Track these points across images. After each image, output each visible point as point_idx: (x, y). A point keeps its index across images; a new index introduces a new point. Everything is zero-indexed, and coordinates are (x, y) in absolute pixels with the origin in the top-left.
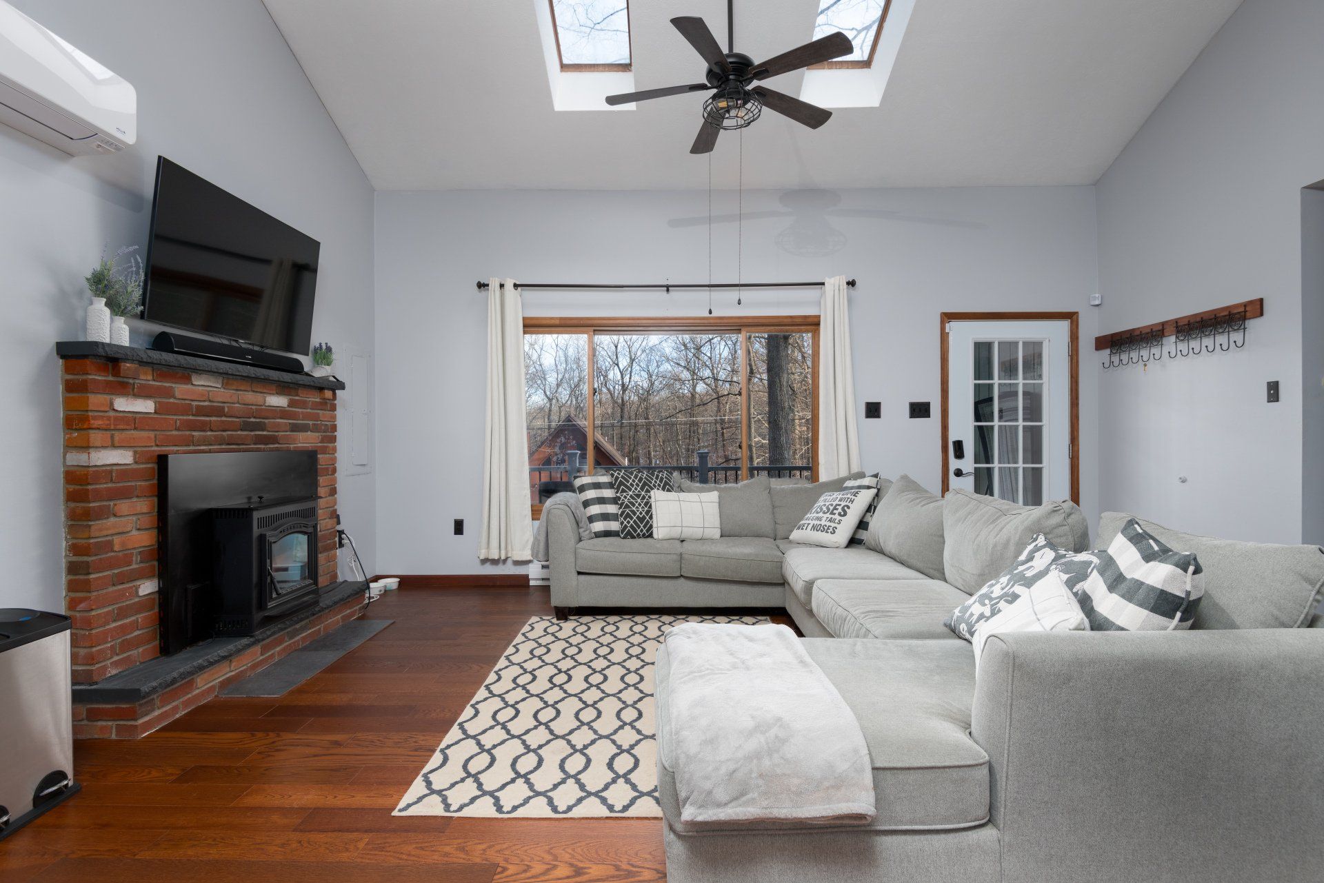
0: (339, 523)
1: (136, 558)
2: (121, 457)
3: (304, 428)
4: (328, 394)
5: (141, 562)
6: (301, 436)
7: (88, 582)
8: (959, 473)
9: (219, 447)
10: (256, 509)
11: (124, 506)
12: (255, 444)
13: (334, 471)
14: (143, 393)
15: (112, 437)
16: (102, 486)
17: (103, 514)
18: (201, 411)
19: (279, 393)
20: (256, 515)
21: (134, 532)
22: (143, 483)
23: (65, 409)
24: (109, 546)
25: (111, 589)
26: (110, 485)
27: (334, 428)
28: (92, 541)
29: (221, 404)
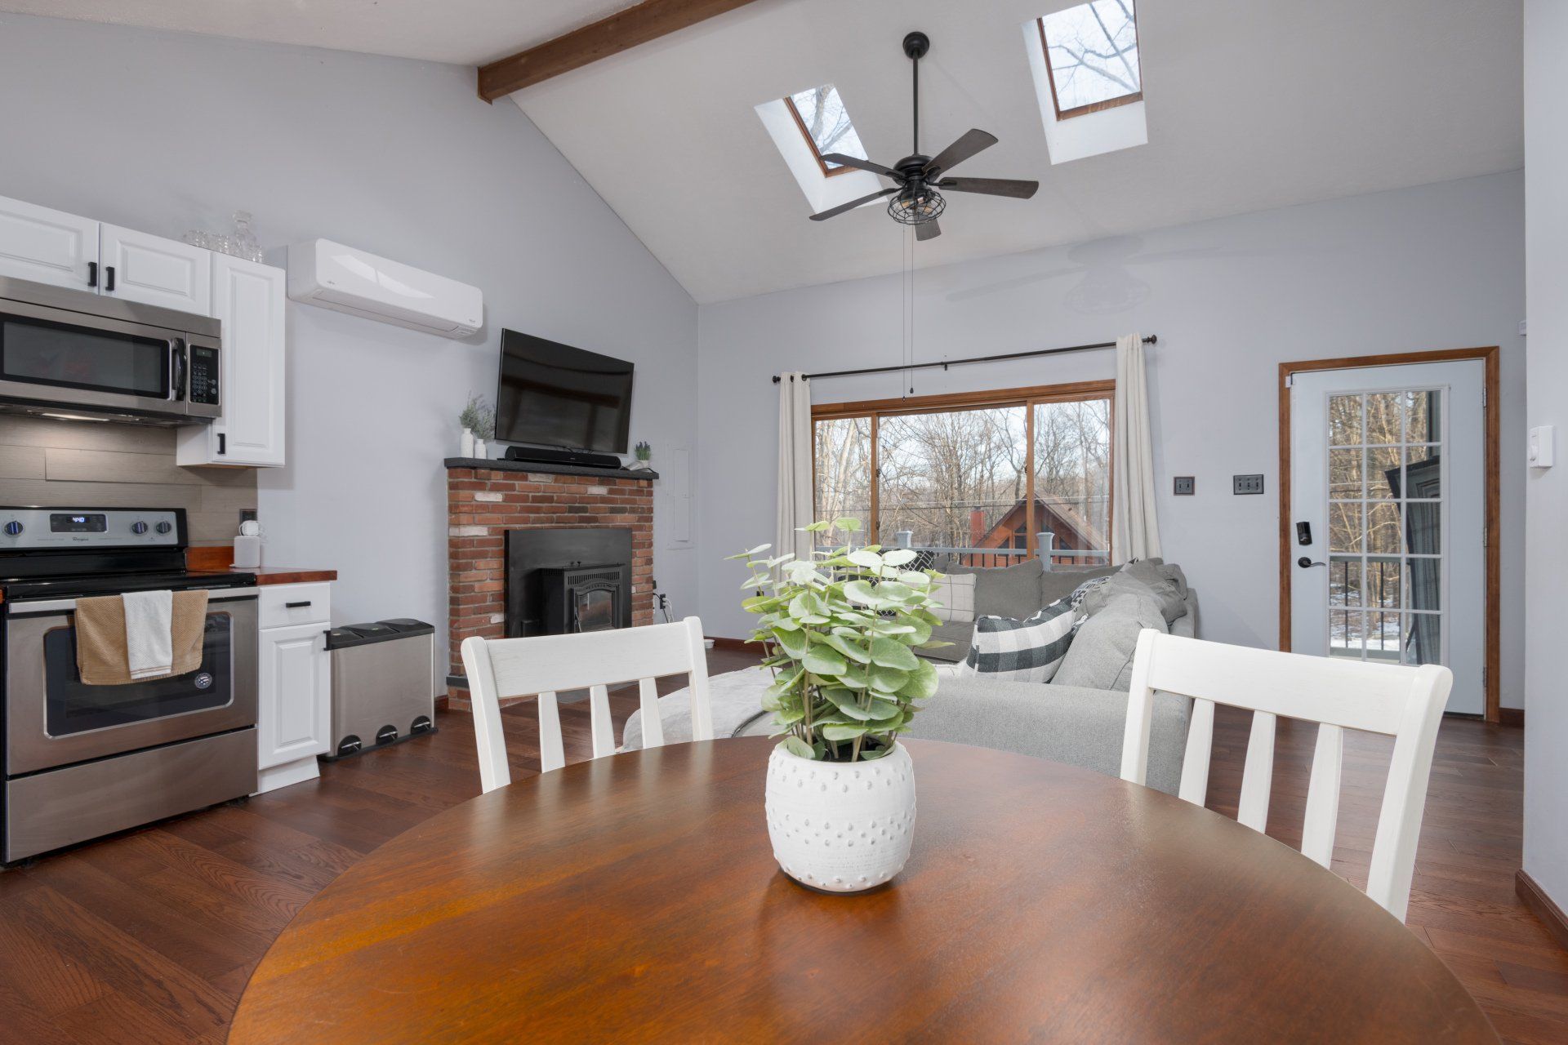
0: (655, 587)
1: (489, 598)
2: (480, 531)
3: (622, 511)
4: (643, 483)
5: (493, 601)
6: (619, 516)
7: (458, 610)
8: (1305, 563)
9: (550, 525)
10: (567, 570)
11: (481, 563)
12: (579, 523)
13: (651, 545)
14: (495, 488)
15: (474, 518)
16: (469, 549)
17: (468, 567)
18: (535, 499)
19: (601, 483)
20: (567, 575)
21: (488, 581)
22: (494, 548)
23: (449, 501)
24: (471, 588)
25: (473, 616)
26: (472, 549)
27: (651, 510)
28: (461, 584)
29: (552, 494)
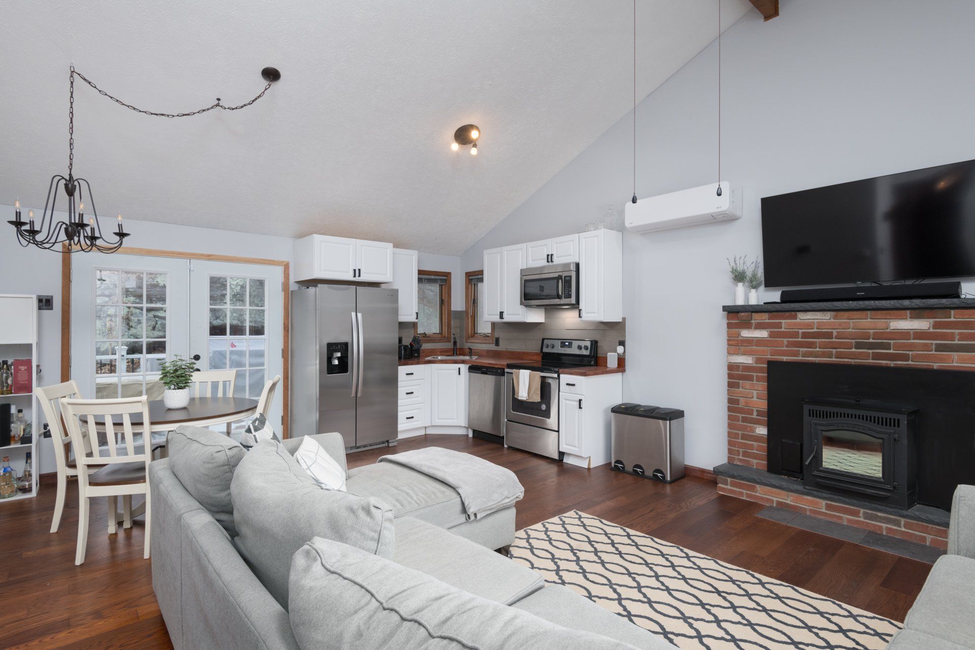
1: (755, 413)
2: (747, 360)
5: (758, 416)
6: (956, 356)
11: (747, 384)
12: (875, 360)
14: (760, 326)
15: (739, 349)
16: (735, 372)
17: (739, 386)
18: (808, 335)
20: (806, 406)
21: (754, 399)
22: (759, 374)
24: (740, 401)
25: (740, 423)
26: (738, 372)
28: (734, 398)
29: (830, 330)
